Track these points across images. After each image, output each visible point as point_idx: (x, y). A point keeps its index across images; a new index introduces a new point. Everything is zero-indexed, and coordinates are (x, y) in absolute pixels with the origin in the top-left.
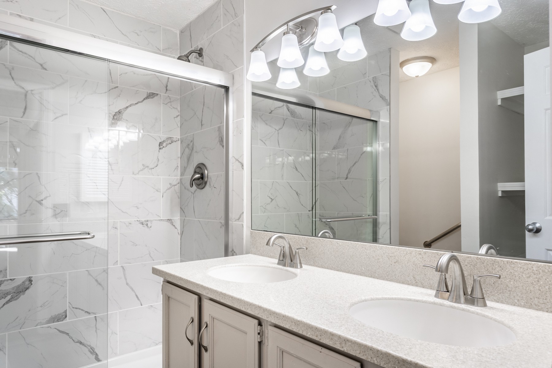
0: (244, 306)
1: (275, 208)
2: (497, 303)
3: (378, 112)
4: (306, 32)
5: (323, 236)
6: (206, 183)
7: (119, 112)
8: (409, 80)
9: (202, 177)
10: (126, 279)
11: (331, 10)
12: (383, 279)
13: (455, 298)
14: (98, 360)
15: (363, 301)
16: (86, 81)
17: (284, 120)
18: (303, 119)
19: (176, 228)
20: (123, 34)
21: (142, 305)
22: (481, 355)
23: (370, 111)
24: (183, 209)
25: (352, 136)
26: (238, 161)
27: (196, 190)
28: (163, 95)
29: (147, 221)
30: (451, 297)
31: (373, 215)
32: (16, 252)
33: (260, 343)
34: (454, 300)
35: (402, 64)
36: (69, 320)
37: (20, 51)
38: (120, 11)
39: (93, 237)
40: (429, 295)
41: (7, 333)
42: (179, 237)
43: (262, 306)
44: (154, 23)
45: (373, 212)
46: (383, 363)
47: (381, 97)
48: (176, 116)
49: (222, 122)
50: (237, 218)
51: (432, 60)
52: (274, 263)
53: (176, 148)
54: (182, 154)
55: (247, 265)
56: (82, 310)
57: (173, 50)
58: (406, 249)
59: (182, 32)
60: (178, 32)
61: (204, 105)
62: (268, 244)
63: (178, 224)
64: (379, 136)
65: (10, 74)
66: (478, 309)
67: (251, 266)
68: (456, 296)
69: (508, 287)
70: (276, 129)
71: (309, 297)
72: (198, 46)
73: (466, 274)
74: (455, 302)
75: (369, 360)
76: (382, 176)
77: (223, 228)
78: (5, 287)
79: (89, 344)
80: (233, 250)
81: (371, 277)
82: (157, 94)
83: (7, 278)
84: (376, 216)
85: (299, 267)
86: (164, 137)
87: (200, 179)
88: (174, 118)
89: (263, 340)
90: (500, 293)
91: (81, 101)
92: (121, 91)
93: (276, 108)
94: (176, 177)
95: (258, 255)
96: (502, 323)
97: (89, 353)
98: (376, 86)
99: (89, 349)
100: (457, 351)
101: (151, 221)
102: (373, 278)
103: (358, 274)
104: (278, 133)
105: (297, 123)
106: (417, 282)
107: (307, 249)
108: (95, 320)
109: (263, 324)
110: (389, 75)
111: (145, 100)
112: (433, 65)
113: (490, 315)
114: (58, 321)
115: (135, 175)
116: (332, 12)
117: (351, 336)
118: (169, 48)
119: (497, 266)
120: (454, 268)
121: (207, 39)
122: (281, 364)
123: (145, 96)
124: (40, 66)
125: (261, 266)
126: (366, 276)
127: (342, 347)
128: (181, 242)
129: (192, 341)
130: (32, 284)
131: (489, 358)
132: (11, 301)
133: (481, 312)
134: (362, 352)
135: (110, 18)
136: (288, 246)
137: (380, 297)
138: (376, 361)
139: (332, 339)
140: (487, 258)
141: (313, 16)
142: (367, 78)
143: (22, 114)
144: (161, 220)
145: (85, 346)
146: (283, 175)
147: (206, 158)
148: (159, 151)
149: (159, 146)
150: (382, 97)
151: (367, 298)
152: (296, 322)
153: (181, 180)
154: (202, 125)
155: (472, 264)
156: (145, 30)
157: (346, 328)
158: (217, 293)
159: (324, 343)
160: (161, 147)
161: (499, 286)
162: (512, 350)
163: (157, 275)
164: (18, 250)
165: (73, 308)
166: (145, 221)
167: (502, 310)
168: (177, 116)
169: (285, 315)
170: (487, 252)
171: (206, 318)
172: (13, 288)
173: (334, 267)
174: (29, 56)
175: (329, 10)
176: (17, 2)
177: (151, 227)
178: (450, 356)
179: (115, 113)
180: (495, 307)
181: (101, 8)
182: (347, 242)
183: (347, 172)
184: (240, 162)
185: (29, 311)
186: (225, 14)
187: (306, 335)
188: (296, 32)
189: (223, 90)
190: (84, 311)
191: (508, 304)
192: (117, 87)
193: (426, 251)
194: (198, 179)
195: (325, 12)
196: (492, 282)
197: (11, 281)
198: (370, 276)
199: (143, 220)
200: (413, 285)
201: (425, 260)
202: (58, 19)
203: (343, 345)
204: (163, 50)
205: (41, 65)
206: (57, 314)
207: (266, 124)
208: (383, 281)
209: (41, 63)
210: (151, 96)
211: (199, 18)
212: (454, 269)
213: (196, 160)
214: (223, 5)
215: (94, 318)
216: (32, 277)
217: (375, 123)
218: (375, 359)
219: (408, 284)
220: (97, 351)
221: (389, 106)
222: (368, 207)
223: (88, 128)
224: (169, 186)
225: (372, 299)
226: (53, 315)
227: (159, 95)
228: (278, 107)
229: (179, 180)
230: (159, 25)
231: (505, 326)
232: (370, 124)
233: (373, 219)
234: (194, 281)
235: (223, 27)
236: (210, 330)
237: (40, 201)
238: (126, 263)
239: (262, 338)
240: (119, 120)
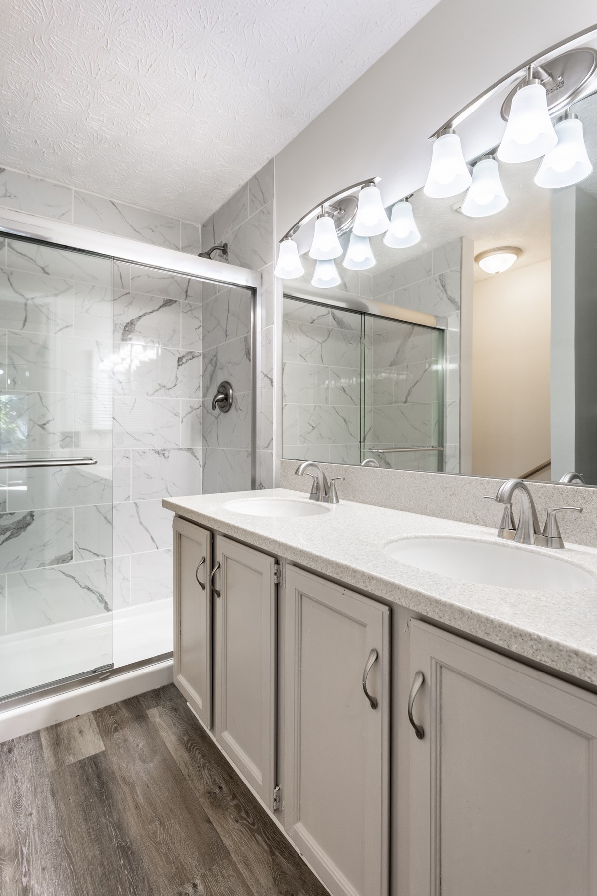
0: (258, 540)
1: (318, 437)
2: (579, 546)
3: (445, 318)
4: (345, 214)
5: (367, 465)
6: (231, 405)
7: (131, 323)
8: (487, 279)
9: (226, 398)
10: (139, 517)
11: (374, 183)
12: (437, 516)
13: (523, 537)
14: (108, 609)
15: (405, 539)
16: (93, 286)
17: (330, 332)
18: (352, 330)
19: (197, 459)
20: (135, 230)
21: (157, 548)
22: (540, 599)
23: (436, 317)
24: (206, 437)
25: (413, 349)
26: (267, 376)
27: (220, 414)
28: (182, 302)
29: (164, 450)
30: (518, 535)
31: (439, 446)
32: (26, 491)
33: (277, 586)
34: (522, 540)
35: (478, 258)
36: (75, 561)
37: (19, 253)
38: (131, 204)
39: (96, 463)
40: (491, 534)
41: (7, 574)
42: (201, 470)
43: (278, 540)
44: (171, 217)
45: (439, 442)
46: (413, 604)
47: (449, 299)
48: (197, 327)
49: (249, 331)
50: (266, 445)
51: (518, 251)
52: (307, 498)
53: (199, 363)
54: (205, 371)
55: (273, 500)
56: (90, 551)
57: (194, 248)
58: (464, 478)
59: (204, 226)
60: (200, 227)
61: (228, 312)
62: (296, 473)
63: (200, 455)
64: (446, 349)
65: (9, 280)
66: (550, 551)
67: (278, 500)
68: (524, 535)
69: (593, 525)
70: (319, 342)
71: (337, 532)
72: (222, 242)
73: (538, 508)
74: (524, 542)
75: (397, 602)
76: (450, 397)
77: (250, 458)
78: (6, 522)
79: (97, 591)
80: (261, 484)
81: (422, 513)
82: (176, 301)
83: (6, 511)
84: (442, 448)
85: (335, 502)
86: (183, 351)
87: (225, 401)
88: (196, 329)
89: (281, 581)
90: (584, 532)
91: (88, 309)
92: (134, 298)
93: (319, 316)
94: (197, 399)
95: (290, 489)
96: (581, 568)
97: (98, 601)
98: (443, 286)
99: (97, 597)
100: (509, 593)
101: (169, 450)
102: (424, 514)
103: (405, 510)
104: (322, 347)
105: (346, 335)
106: (477, 519)
107: (344, 479)
108: (104, 563)
109: (281, 563)
110: (460, 271)
111: (161, 308)
112: (518, 258)
113: (566, 558)
114: (63, 563)
115: (150, 396)
116: (375, 186)
117: (377, 573)
118: (189, 246)
119: (579, 498)
120: (522, 499)
121: (233, 233)
122: (300, 610)
123: (161, 303)
124: (41, 269)
125: (290, 501)
126: (416, 513)
127: (366, 587)
128: (203, 476)
129: (204, 584)
130: (33, 520)
131: (550, 603)
132: (11, 538)
133: (554, 554)
134: (388, 592)
135: (120, 213)
136: (322, 476)
137: (427, 534)
138: (404, 603)
139: (355, 577)
140: (566, 488)
141: (352, 193)
142: (432, 276)
143: (22, 325)
144: (180, 449)
145: (93, 593)
146: (327, 398)
147: (232, 375)
148: (178, 368)
149: (178, 362)
150: (451, 300)
151: (409, 535)
152: (314, 558)
153: (203, 402)
154: (226, 336)
155: (547, 496)
156: (162, 226)
157: (373, 565)
158: (230, 526)
159: (346, 582)
160: (180, 363)
161: (581, 523)
162: (583, 596)
163: (167, 508)
164: (28, 488)
165: (80, 548)
166: (161, 450)
167: (583, 553)
168: (199, 327)
169: (303, 550)
170: (570, 481)
171: (219, 558)
172: (14, 523)
173: (377, 502)
174: (30, 258)
175: (372, 184)
176: (15, 196)
177: (168, 457)
178: (498, 598)
179: (127, 323)
180: (575, 549)
181: (111, 201)
182: (393, 471)
183: (407, 393)
184: (268, 378)
185: (31, 549)
186: (252, 201)
187: (325, 573)
188: (333, 215)
189: (250, 292)
190: (92, 552)
191: (594, 547)
192: (129, 293)
193: (489, 480)
194: (222, 400)
195: (366, 186)
196: (573, 518)
197: (11, 515)
198: (420, 512)
199: (159, 449)
200: (472, 523)
201: (488, 492)
202: (61, 215)
203: (367, 584)
204: (182, 248)
205: (43, 269)
206: (61, 555)
207: (307, 336)
208: (436, 518)
209: (42, 266)
210: (169, 304)
211: (223, 207)
212: (522, 501)
213: (220, 379)
214: (250, 189)
215: (103, 561)
216: (34, 511)
217: (441, 331)
218: (403, 600)
219: (467, 522)
220: (106, 599)
221: (459, 311)
222: (432, 436)
223: (96, 342)
224: (190, 410)
225: (416, 537)
226: (57, 556)
227: (177, 302)
228: (322, 316)
229: (201, 403)
230: (177, 218)
231: (583, 570)
232: (436, 333)
233: (439, 451)
234: (206, 514)
235: (251, 216)
236: (224, 572)
237: (42, 425)
238: (140, 499)
239: (279, 580)
240: (130, 331)
